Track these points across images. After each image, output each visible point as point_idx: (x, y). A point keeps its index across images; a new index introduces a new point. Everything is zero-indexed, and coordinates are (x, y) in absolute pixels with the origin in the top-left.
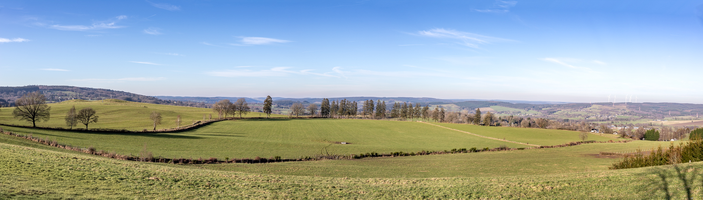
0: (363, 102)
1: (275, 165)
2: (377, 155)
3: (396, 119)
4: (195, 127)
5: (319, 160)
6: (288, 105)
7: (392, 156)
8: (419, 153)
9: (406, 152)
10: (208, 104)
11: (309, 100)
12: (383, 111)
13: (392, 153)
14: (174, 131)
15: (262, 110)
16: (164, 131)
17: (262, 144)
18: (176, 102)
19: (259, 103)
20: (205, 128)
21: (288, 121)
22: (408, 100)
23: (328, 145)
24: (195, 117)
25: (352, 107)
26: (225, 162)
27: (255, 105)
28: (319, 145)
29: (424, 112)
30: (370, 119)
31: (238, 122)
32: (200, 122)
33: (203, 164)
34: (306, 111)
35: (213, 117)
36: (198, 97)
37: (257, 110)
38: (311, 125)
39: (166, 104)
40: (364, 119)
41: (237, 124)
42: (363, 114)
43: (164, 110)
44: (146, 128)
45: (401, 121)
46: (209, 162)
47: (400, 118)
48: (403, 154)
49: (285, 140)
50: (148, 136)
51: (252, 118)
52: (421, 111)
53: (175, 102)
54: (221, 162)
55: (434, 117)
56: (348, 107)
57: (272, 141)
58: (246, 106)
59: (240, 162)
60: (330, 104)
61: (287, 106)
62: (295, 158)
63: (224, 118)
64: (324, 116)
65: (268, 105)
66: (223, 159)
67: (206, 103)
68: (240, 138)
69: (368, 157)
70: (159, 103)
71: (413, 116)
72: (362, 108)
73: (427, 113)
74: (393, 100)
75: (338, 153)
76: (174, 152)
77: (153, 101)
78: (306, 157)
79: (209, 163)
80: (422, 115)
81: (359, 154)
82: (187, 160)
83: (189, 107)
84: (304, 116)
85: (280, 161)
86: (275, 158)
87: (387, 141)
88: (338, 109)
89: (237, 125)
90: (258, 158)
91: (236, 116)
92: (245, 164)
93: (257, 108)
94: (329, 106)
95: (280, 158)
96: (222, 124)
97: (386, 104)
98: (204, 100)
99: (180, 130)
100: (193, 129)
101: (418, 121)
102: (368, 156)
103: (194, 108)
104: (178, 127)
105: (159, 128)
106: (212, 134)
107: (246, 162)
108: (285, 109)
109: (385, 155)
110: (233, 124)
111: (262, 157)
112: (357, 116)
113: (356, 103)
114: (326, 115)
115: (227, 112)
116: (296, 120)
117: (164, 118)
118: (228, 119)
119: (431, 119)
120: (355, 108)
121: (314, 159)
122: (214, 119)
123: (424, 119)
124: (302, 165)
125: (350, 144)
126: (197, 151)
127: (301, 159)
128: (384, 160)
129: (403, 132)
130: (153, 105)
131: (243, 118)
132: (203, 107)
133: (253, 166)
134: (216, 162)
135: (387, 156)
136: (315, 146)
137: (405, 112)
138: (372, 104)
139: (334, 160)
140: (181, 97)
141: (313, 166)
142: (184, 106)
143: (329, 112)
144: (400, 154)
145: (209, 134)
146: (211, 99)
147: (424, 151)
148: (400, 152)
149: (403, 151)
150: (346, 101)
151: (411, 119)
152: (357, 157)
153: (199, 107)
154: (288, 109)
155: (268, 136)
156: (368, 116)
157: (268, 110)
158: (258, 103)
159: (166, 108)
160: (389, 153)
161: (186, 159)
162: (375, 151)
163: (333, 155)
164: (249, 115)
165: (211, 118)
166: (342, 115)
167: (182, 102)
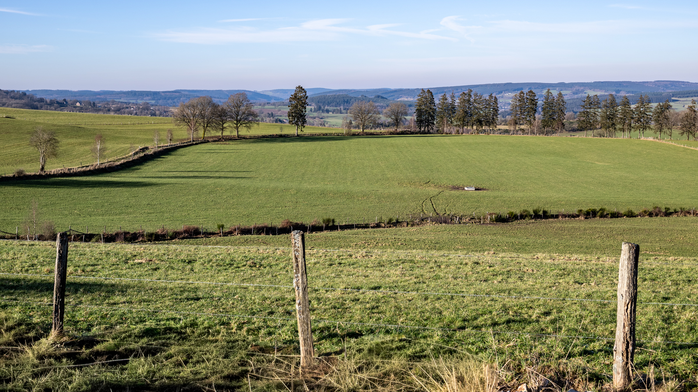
0: (511, 95)
1: (326, 238)
2: (546, 215)
3: (590, 132)
4: (137, 160)
5: (418, 225)
6: (340, 105)
7: (582, 218)
8: (645, 212)
9: (615, 210)
10: (157, 108)
11: (386, 93)
12: (559, 116)
13: (581, 211)
14: (90, 171)
15: (285, 118)
16: (66, 171)
17: (292, 193)
18: (81, 104)
19: (275, 101)
20: (159, 162)
21: (344, 142)
22: (620, 89)
23: (435, 193)
24: (133, 138)
25: (486, 108)
26: (218, 234)
27: (267, 107)
28: (416, 194)
29: (659, 117)
30: (527, 133)
31: (232, 146)
32: (147, 148)
33: (170, 240)
34: (383, 118)
35: (175, 137)
36: (132, 92)
37: (272, 118)
38: (396, 150)
39: (55, 110)
40: (515, 135)
41: (232, 151)
42: (512, 122)
43: (55, 123)
44: (20, 167)
45: (602, 138)
46: (183, 236)
47: (599, 130)
48: (608, 214)
49: (339, 182)
50: (30, 187)
51: (264, 137)
52: (651, 114)
53: (78, 104)
54: (208, 234)
55: (684, 129)
56: (477, 108)
57: (314, 186)
58: (250, 111)
59: (251, 233)
60: (437, 102)
61: (339, 108)
62: (366, 222)
63: (201, 138)
64: (423, 129)
65: (299, 107)
66: (212, 227)
67: (152, 105)
68: (242, 181)
69: (527, 219)
70: (39, 106)
71: (633, 125)
72: (508, 108)
73: (666, 118)
74: (582, 88)
75: (458, 210)
76: (97, 218)
77: (23, 101)
78: (390, 220)
79: (183, 238)
80: (653, 122)
81: (504, 212)
82: (132, 234)
83: (112, 114)
84: (378, 130)
85: (334, 228)
86: (324, 221)
87: (569, 183)
88: (454, 113)
89: (232, 154)
90: (287, 223)
91: (226, 133)
92: (260, 236)
93: (270, 113)
94: (435, 106)
95: (333, 221)
96: (198, 151)
97: (565, 98)
98: (147, 98)
99: (102, 168)
100: (134, 166)
101: (643, 138)
102: (526, 216)
103: (127, 119)
104: (97, 163)
105: (52, 166)
106: (178, 174)
107: (263, 232)
108: (335, 115)
109: (564, 216)
110: (223, 151)
111: (295, 221)
112: (499, 127)
113: (496, 98)
114: (428, 126)
115: (208, 124)
116: (361, 140)
117: (64, 142)
118: (210, 140)
119: (676, 132)
120: (494, 109)
121: (408, 224)
122: (177, 140)
123: (658, 133)
124: (383, 235)
125: (485, 191)
126: (151, 213)
127: (380, 223)
128: (562, 225)
129: (608, 163)
130: (27, 112)
131: (244, 138)
132: (147, 114)
133: (280, 239)
134: (199, 236)
135: (569, 217)
136: (407, 197)
137: (611, 117)
138: (533, 100)
139: (450, 225)
140: (91, 91)
141: (408, 238)
142: (101, 114)
143: (434, 119)
144: (599, 214)
145: (171, 174)
146: (163, 94)
147: (657, 207)
148: (600, 208)
149: (606, 207)
150: (472, 94)
151: (627, 133)
152: (500, 220)
153: (136, 114)
154: (341, 113)
155: (303, 174)
156: (522, 127)
157: (298, 119)
158: (273, 101)
159: (62, 119)
160: (575, 210)
161: (131, 232)
162: (542, 207)
163: (449, 215)
164: (256, 130)
165: (171, 140)
166: (464, 125)
167: (94, 103)
